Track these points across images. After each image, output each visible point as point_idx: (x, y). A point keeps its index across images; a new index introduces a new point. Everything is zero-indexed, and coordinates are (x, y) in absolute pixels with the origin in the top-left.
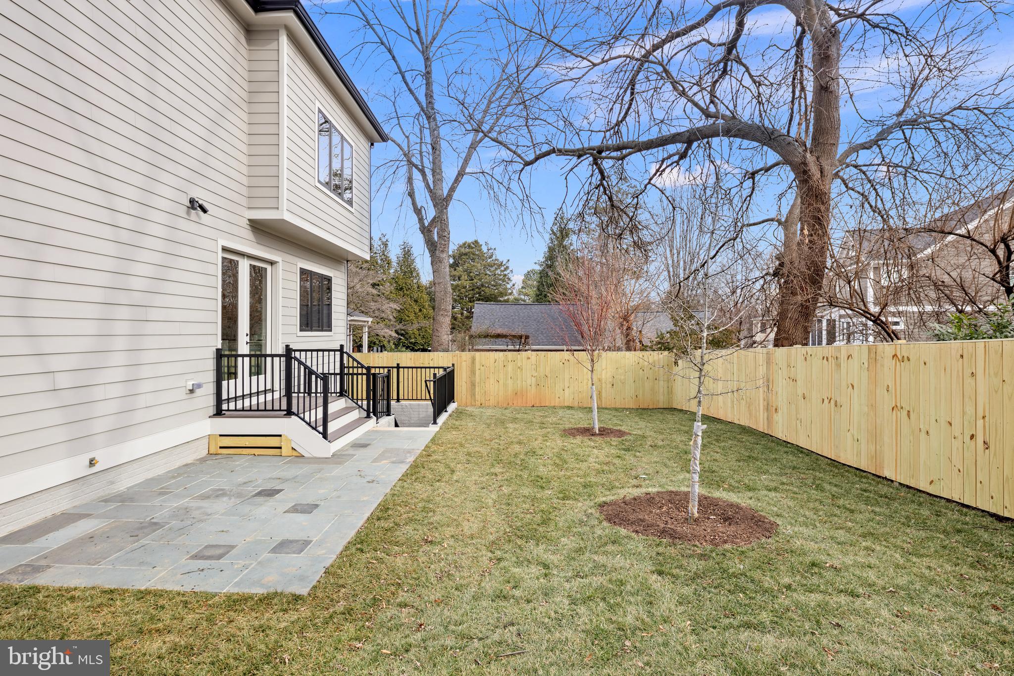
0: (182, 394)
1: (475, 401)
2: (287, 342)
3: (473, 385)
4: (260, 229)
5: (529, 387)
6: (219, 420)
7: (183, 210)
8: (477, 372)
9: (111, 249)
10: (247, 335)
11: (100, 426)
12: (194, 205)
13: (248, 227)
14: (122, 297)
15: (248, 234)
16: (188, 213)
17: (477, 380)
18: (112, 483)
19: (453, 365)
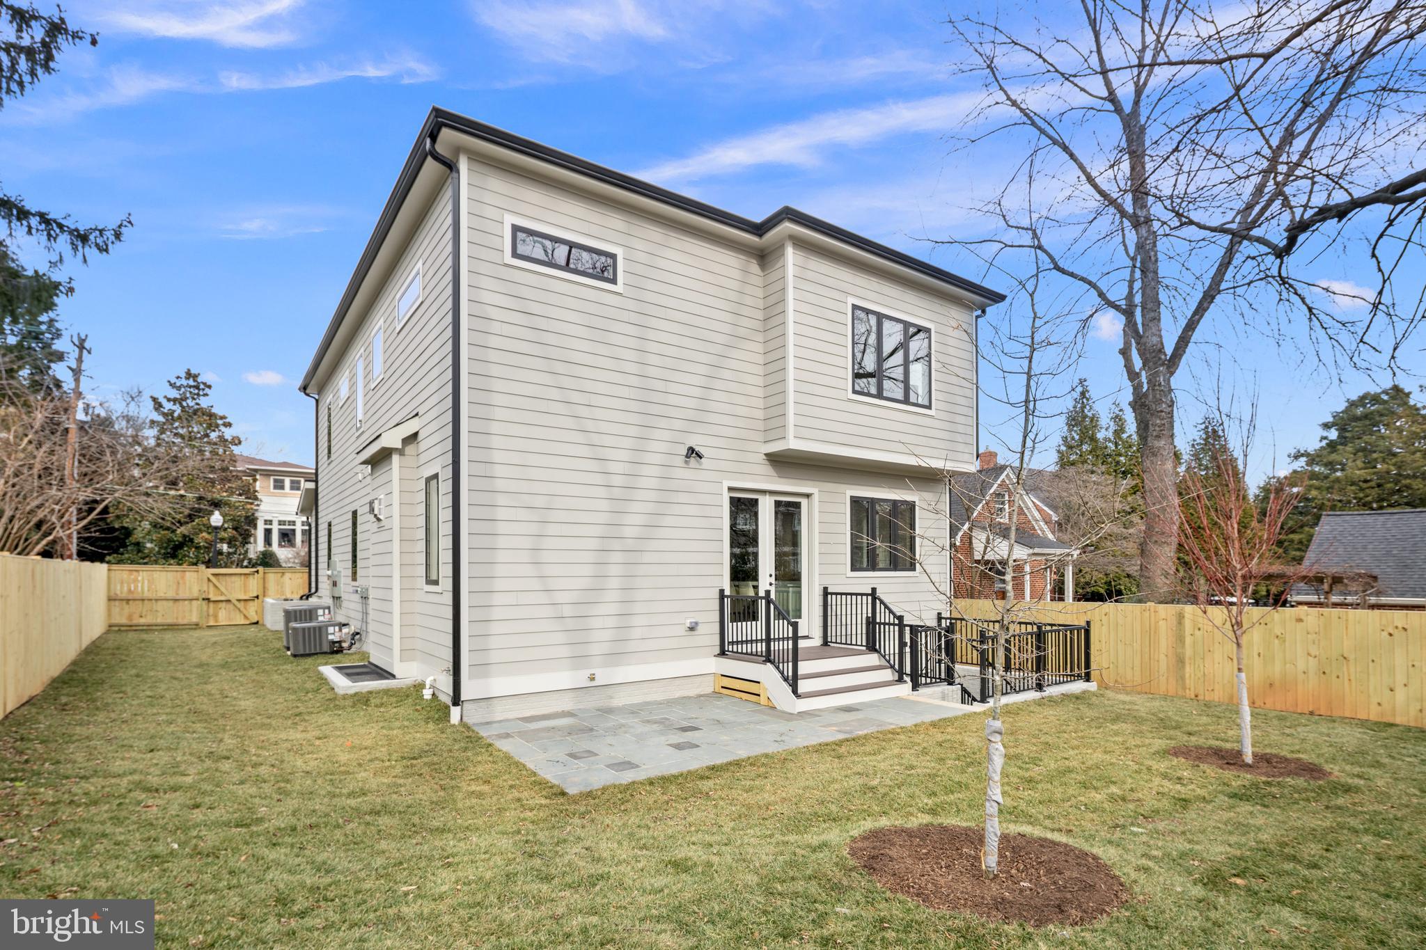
0: (682, 630)
1: (1184, 688)
2: (826, 583)
3: (1181, 661)
4: (783, 462)
5: (1301, 677)
6: (722, 660)
7: (680, 460)
8: (1188, 640)
9: (604, 505)
10: (771, 576)
11: (595, 649)
12: (692, 452)
13: (767, 462)
14: (616, 545)
15: (768, 469)
16: (686, 462)
17: (1188, 652)
18: (611, 698)
19: (1088, 623)
